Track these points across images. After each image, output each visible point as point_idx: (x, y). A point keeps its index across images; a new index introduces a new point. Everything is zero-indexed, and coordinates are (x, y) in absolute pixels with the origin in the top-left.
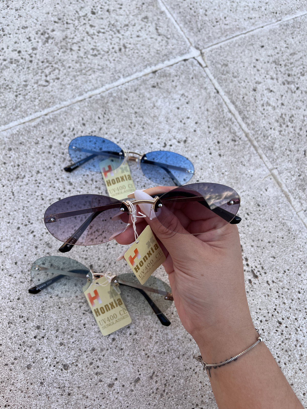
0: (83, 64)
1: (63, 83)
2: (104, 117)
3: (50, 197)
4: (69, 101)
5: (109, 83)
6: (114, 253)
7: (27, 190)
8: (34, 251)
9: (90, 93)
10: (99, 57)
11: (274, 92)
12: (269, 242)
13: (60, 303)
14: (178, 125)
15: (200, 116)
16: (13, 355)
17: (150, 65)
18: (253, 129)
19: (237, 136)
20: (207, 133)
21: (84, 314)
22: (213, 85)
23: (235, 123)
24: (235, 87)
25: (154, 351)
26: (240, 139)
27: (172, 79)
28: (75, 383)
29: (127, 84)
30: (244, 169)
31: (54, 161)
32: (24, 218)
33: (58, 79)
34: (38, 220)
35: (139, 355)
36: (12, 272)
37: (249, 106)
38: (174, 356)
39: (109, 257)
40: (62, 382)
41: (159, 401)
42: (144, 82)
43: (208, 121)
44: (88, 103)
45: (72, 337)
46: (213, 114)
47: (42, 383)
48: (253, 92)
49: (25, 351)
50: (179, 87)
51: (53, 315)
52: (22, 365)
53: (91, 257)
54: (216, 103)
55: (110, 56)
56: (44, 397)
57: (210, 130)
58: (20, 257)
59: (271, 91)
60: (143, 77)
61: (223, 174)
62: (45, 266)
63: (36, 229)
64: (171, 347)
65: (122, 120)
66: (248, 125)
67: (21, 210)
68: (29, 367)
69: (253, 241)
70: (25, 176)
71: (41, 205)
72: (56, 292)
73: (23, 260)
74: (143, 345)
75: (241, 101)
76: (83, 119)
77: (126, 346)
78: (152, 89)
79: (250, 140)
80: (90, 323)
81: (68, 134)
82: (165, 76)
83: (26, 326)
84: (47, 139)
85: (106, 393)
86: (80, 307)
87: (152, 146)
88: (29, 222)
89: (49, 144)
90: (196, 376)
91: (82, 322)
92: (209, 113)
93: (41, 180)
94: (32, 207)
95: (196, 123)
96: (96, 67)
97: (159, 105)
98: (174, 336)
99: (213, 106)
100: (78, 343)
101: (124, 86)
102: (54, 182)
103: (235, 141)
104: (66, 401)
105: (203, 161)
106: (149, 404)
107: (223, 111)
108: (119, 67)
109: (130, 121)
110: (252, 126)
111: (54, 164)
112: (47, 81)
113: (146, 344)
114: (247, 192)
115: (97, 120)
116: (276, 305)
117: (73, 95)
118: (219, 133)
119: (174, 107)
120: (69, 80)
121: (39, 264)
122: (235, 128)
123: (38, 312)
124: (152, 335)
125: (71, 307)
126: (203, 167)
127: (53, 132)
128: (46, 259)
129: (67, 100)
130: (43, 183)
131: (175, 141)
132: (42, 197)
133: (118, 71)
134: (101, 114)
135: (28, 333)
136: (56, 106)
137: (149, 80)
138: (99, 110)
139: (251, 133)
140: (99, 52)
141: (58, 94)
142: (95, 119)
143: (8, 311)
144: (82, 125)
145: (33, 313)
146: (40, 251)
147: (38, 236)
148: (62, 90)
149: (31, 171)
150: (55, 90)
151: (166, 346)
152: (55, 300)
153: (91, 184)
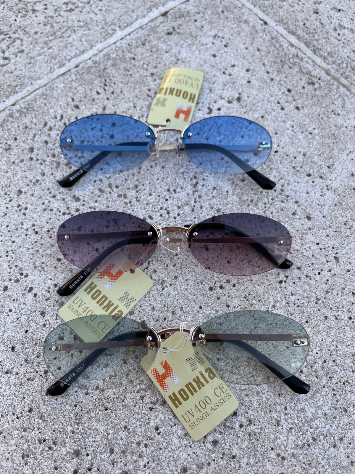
0: (54, 25)
1: (30, 55)
2: (105, 90)
3: (47, 227)
4: (45, 77)
5: (101, 42)
6: (176, 292)
7: (7, 224)
8: (40, 320)
9: (75, 61)
10: (77, 11)
11: (343, 10)
13: (104, 401)
14: (222, 79)
15: (251, 60)
17: (156, 6)
18: (334, 63)
19: (314, 76)
20: (269, 81)
21: (151, 409)
22: (256, 15)
23: (305, 59)
24: (288, 12)
25: (290, 446)
26: (319, 79)
27: (193, 18)
29: (128, 37)
30: (340, 121)
31: (43, 170)
32: (12, 270)
33: (22, 51)
34: (35, 267)
35: (266, 460)
36: (8, 365)
37: (316, 33)
38: (327, 446)
39: (169, 301)
42: (153, 30)
43: (264, 64)
44: (76, 75)
45: (140, 457)
46: (269, 52)
48: (315, 15)
50: (207, 27)
51: (98, 426)
53: (139, 309)
54: (268, 38)
55: (94, 6)
57: (271, 75)
58: (19, 337)
59: (339, 10)
60: (150, 24)
61: (311, 133)
62: (64, 342)
63: (36, 282)
64: (317, 431)
65: (135, 88)
66: (325, 58)
67: (4, 258)
71: (36, 242)
72: (94, 383)
73: (24, 340)
74: (269, 439)
75: (303, 29)
76: (73, 100)
77: (240, 449)
78: (168, 36)
79: (334, 78)
80: (166, 424)
81: (55, 126)
82: (182, 16)
83: (55, 456)
84: (23, 139)
86: (142, 398)
88: (22, 274)
89: (28, 147)
91: (152, 424)
92: (262, 53)
93: (27, 203)
94: (21, 249)
95: (247, 70)
96: (76, 24)
97: (184, 56)
98: (316, 411)
99: (265, 42)
100: (153, 465)
101: (124, 41)
102: (49, 202)
103: (313, 84)
105: (275, 122)
107: (281, 46)
108: (110, 18)
109: (147, 87)
110: (330, 59)
111: (43, 174)
112: (6, 58)
113: (272, 436)
115: (96, 96)
117: (49, 69)
118: (286, 77)
119: (207, 56)
120: (39, 49)
121: (53, 341)
122: (307, 66)
123: (69, 427)
124: (279, 419)
125: (127, 402)
126: (278, 130)
127: (30, 127)
128: (63, 329)
129: (43, 77)
130: (32, 207)
131: (223, 101)
132: (34, 230)
133: (110, 23)
134: (100, 86)
135: (61, 468)
136: (27, 89)
137: (160, 25)
138: (95, 82)
139: (333, 68)
140: (76, 5)
141: (26, 72)
142: (91, 96)
143: (16, 436)
144: (74, 109)
145: (61, 430)
146: (49, 318)
147: (42, 294)
148: (32, 65)
149: (8, 193)
150: (20, 67)
151: (309, 432)
152: (96, 397)
153: (110, 193)
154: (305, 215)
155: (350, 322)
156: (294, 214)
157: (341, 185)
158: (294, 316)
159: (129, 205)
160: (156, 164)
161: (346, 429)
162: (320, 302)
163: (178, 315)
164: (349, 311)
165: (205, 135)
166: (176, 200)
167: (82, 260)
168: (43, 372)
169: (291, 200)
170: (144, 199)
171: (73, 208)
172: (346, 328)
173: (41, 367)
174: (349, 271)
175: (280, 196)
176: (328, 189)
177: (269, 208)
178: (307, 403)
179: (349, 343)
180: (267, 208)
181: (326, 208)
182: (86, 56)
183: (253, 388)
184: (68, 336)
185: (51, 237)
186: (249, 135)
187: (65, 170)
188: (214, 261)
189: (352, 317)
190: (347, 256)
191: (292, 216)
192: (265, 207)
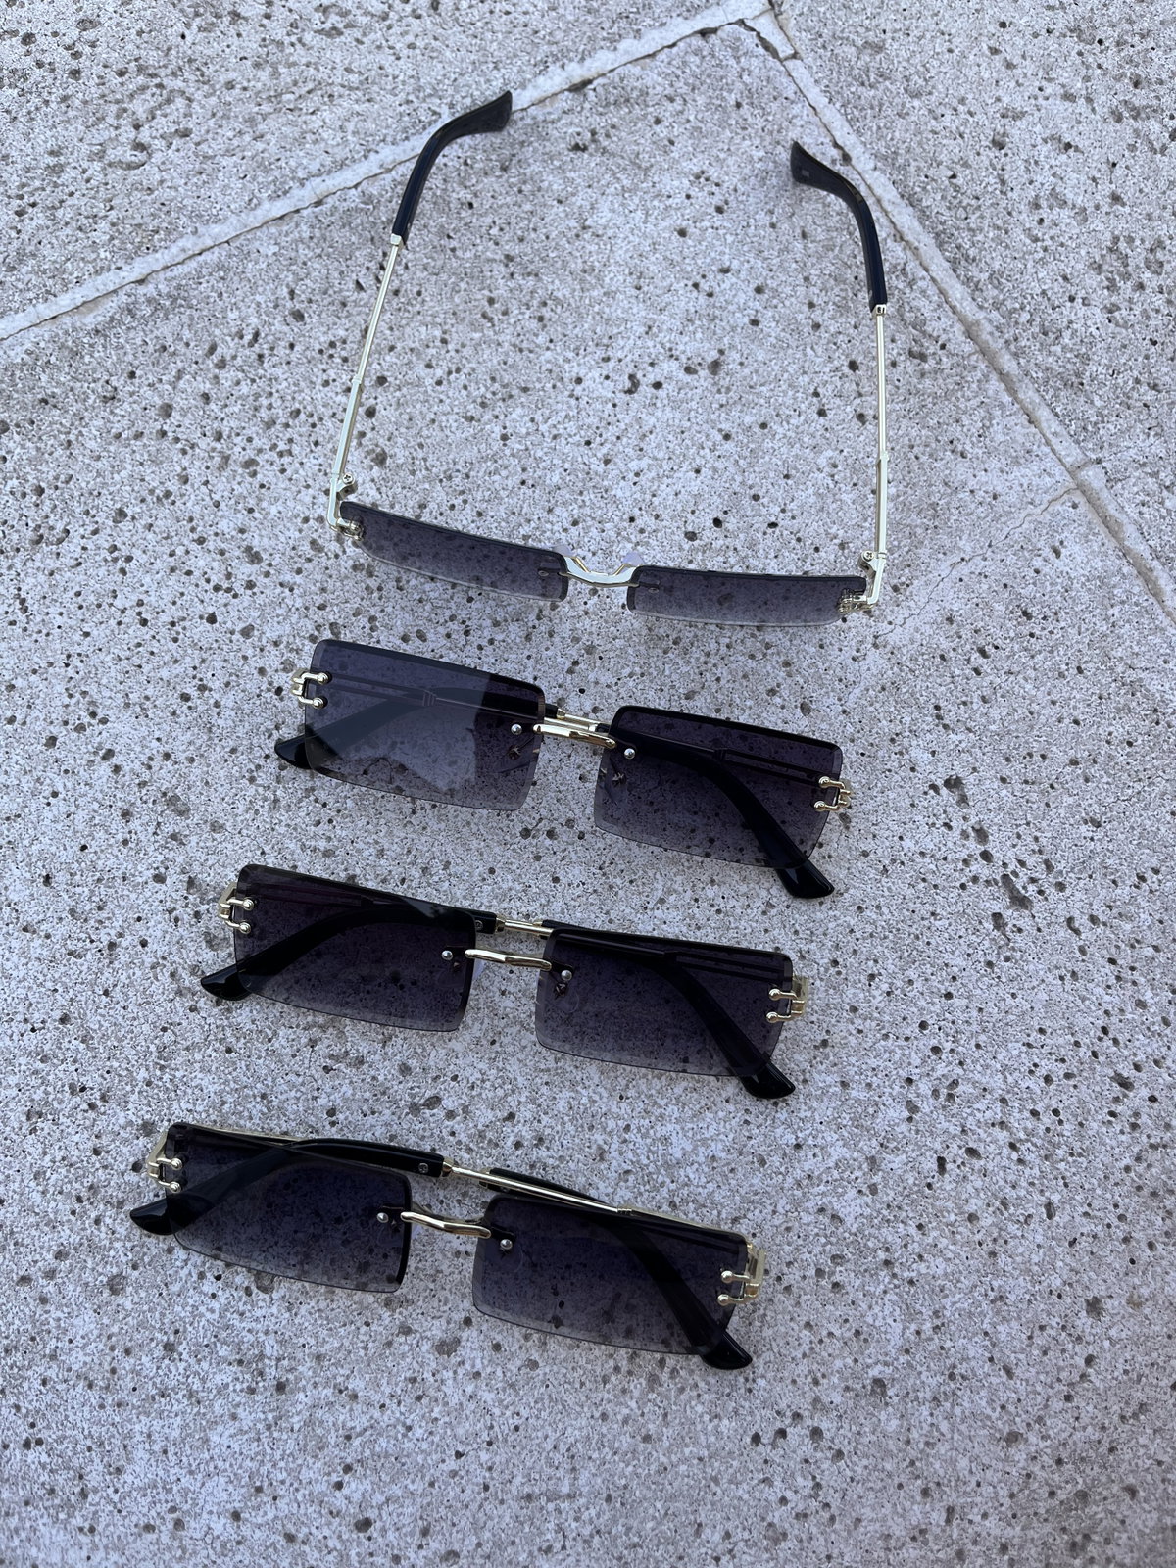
0: (282, 69)
1: (204, 147)
2: (378, 280)
3: (175, 613)
4: (233, 219)
5: (393, 143)
6: (442, 826)
7: (78, 589)
8: (119, 829)
9: (317, 187)
10: (348, 37)
11: (1077, 149)
12: (1074, 762)
13: (229, 1032)
14: (686, 301)
15: (776, 261)
16: (50, 1240)
17: (561, 58)
18: (998, 305)
19: (930, 337)
20: (807, 329)
21: (327, 1069)
22: (827, 130)
23: (921, 284)
24: (918, 132)
26: (943, 347)
27: (652, 112)
28: (302, 1341)
30: (961, 471)
31: (185, 469)
32: (74, 700)
33: (186, 134)
34: (128, 705)
36: (31, 915)
37: (979, 207)
39: (422, 843)
40: (250, 1337)
41: (642, 1402)
42: (539, 129)
43: (806, 279)
44: (312, 227)
46: (831, 247)
47: (169, 1347)
48: (993, 152)
49: (97, 1221)
50: (684, 144)
51: (205, 1081)
52: (88, 1277)
53: (349, 847)
55: (396, 30)
56: (179, 1402)
58: (64, 856)
59: (1068, 146)
60: (533, 110)
63: (125, 740)
64: (685, 1191)
65: (455, 290)
66: (977, 289)
67: (59, 669)
68: (115, 1286)
69: (1008, 760)
70: (67, 532)
71: (139, 645)
73: (75, 866)
75: (944, 190)
76: (292, 293)
78: (572, 154)
79: (984, 351)
80: (354, 1107)
81: (234, 357)
82: (625, 100)
83: (100, 1125)
84: (151, 379)
85: (428, 1375)
86: (312, 1043)
87: (578, 390)
88: (93, 715)
89: (159, 402)
90: (789, 1304)
91: (322, 1101)
92: (812, 247)
93: (134, 545)
94: (102, 655)
95: (759, 290)
96: (339, 76)
97: (602, 221)
98: (695, 1148)
99: (826, 215)
102: (187, 552)
103: (923, 357)
104: (270, 1416)
105: (792, 445)
106: (604, 1416)
108: (432, 74)
109: (486, 293)
110: (991, 292)
111: (185, 480)
112: (140, 147)
114: (978, 564)
115: (353, 295)
116: (1107, 1013)
117: (246, 197)
118: (856, 327)
119: (663, 230)
120: (230, 134)
121: (140, 880)
122: (922, 303)
123: (143, 1070)
124: (606, 1147)
125: (277, 1045)
126: (795, 469)
127: (172, 349)
128: (166, 859)
129: (226, 218)
130: (144, 559)
131: (674, 364)
132: (139, 614)
133: (429, 91)
134: (368, 268)
135: (108, 1152)
136: (181, 243)
137: (559, 119)
138: (357, 253)
139: (990, 321)
140: (351, 17)
141: (187, 196)
142: (341, 291)
143: (23, 1068)
144: (290, 319)
145: (125, 1073)
146: (140, 829)
147: (132, 770)
148: (204, 176)
149: (93, 512)
150: (172, 179)
151: (666, 1189)
152: (212, 1020)
153: (337, 556)
154: (800, 700)
155: (833, 971)
156: (772, 692)
157: (912, 641)
158: (703, 931)
159: (376, 594)
160: (465, 501)
161: (752, 1202)
162: (774, 912)
163: (436, 879)
164: (837, 947)
165: (604, 450)
166: (493, 603)
167: (239, 708)
168: (106, 943)
169: (776, 657)
170: (415, 588)
171: (240, 577)
172: (818, 983)
173: (103, 931)
174: (865, 854)
175: (749, 642)
176: (875, 645)
177: (715, 666)
178: (678, 1127)
179: (814, 1019)
180: (710, 666)
181: (857, 692)
182: (348, 177)
183: (564, 1071)
184: (175, 877)
185: (176, 640)
186: (715, 470)
187: (239, 479)
188: (550, 770)
189: (840, 960)
190: (873, 819)
191: (765, 696)
192: (705, 663)
